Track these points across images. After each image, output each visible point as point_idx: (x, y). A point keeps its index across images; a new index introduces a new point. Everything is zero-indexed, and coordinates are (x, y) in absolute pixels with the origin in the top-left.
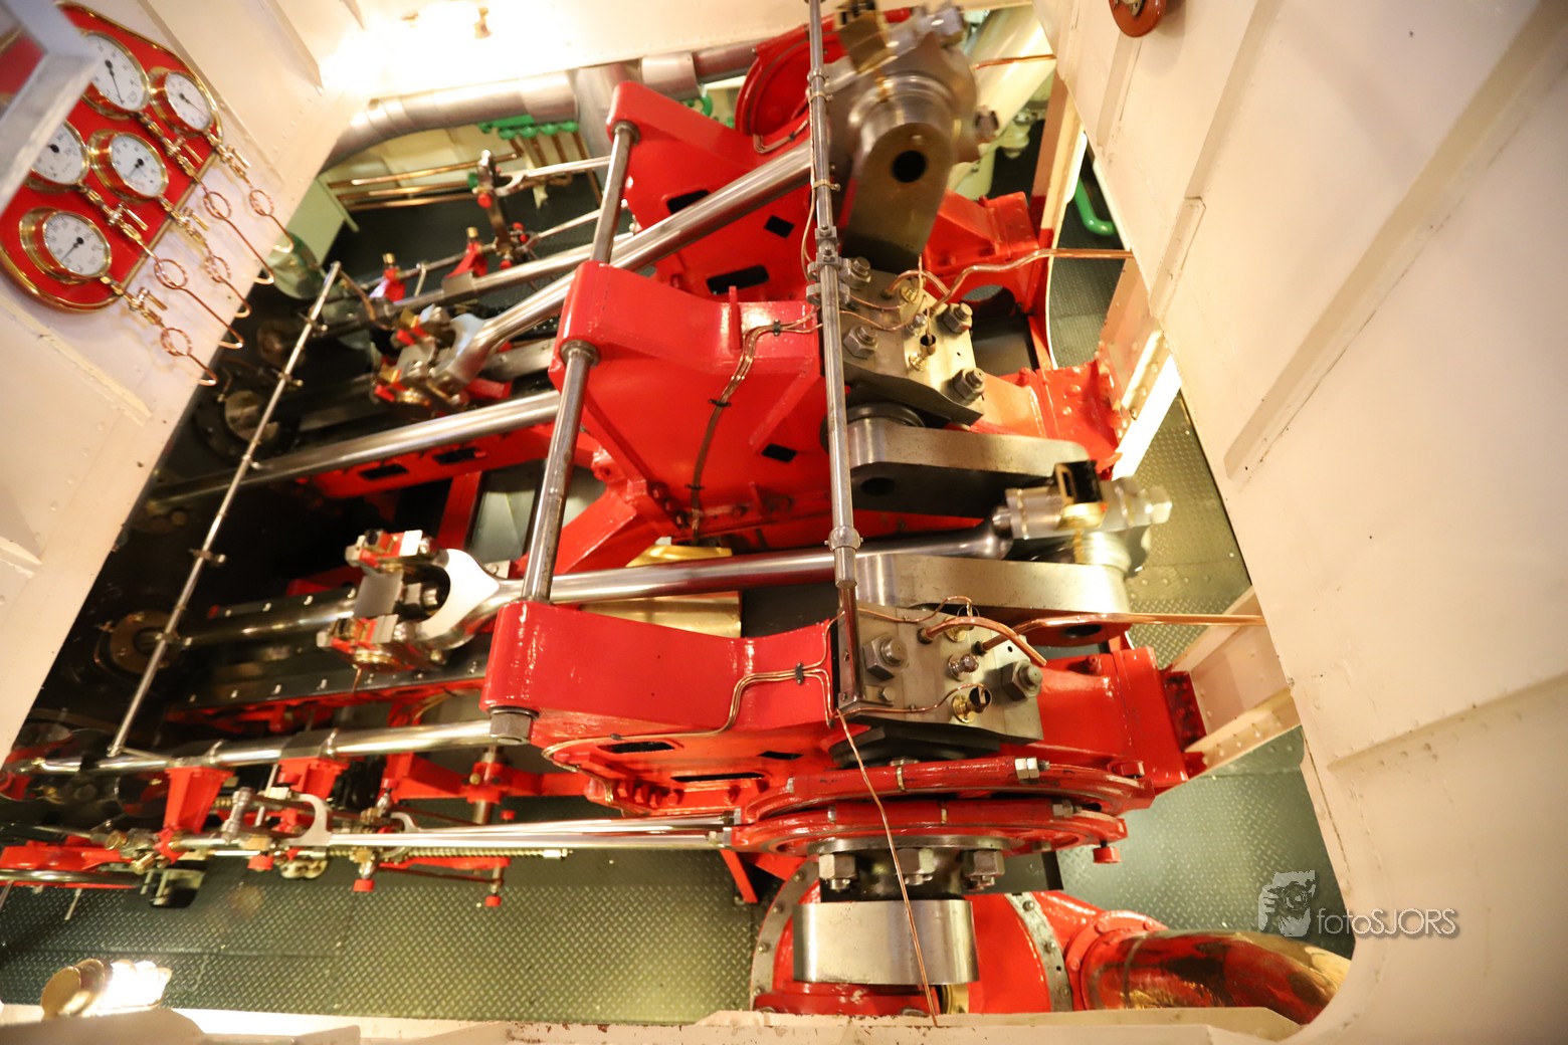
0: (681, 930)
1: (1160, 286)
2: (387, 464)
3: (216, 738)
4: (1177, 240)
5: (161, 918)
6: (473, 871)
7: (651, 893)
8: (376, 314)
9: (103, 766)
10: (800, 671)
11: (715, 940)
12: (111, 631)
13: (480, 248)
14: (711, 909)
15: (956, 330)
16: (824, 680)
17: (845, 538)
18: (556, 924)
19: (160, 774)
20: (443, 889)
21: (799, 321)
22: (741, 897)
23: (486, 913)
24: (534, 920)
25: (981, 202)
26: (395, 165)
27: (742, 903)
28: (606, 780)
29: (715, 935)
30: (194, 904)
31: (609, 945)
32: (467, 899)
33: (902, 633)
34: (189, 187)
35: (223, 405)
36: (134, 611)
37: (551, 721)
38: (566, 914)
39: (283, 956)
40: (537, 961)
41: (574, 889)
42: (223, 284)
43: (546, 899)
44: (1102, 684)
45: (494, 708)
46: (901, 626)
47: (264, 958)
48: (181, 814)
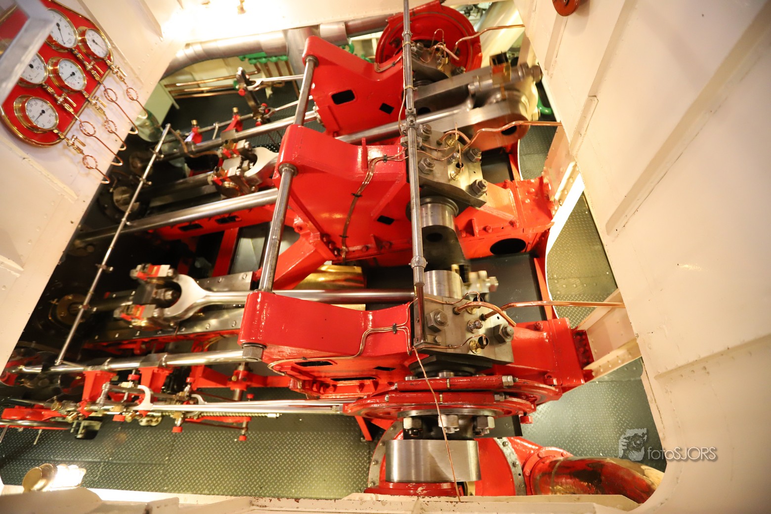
0: (335, 453)
1: (575, 140)
2: (193, 223)
3: (107, 357)
4: (584, 116)
5: (81, 444)
6: (233, 423)
7: (320, 435)
8: (188, 149)
9: (53, 370)
10: (395, 327)
11: (351, 459)
12: (57, 304)
13: (239, 118)
14: (349, 443)
15: (473, 160)
16: (407, 332)
17: (418, 262)
18: (273, 450)
19: (81, 374)
20: (218, 432)
21: (396, 155)
22: (364, 438)
23: (239, 444)
24: (263, 447)
26: (197, 76)
27: (364, 441)
28: (299, 380)
29: (351, 456)
30: (97, 438)
31: (299, 460)
32: (230, 437)
33: (445, 309)
34: (97, 86)
35: (112, 193)
36: (68, 294)
37: (272, 350)
38: (278, 445)
39: (140, 464)
40: (264, 468)
41: (282, 433)
42: (114, 134)
43: (268, 437)
44: (543, 335)
45: (244, 344)
46: (445, 306)
47: (131, 465)
48: (91, 393)
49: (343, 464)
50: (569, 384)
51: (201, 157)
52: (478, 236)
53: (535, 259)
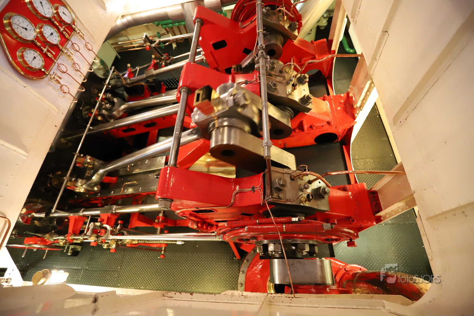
0: (218, 266)
1: (372, 64)
2: (130, 128)
3: (82, 208)
4: (378, 47)
5: (70, 259)
6: (157, 248)
7: (209, 255)
8: (125, 82)
9: (51, 215)
10: (253, 188)
11: (228, 270)
12: (52, 177)
13: (156, 61)
14: (227, 260)
15: (303, 82)
16: (261, 191)
17: (267, 143)
18: (181, 264)
19: (67, 218)
20: (148, 253)
21: (253, 80)
22: (236, 257)
23: (161, 260)
24: (175, 262)
25: (312, 42)
26: (131, 37)
27: (236, 259)
28: (194, 221)
29: (228, 268)
30: (79, 255)
31: (197, 270)
32: (155, 256)
33: (285, 177)
34: (67, 41)
35: (82, 110)
36: (59, 171)
37: (177, 203)
38: (184, 261)
39: (104, 270)
40: (176, 274)
41: (186, 254)
42: (79, 72)
43: (178, 256)
44: (349, 194)
45: (160, 199)
46: (285, 174)
47: (99, 271)
48: (73, 229)
49: (223, 273)
50: (366, 225)
51: (134, 87)
52: (306, 131)
53: (344, 146)
